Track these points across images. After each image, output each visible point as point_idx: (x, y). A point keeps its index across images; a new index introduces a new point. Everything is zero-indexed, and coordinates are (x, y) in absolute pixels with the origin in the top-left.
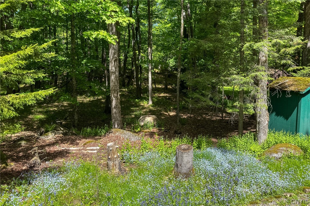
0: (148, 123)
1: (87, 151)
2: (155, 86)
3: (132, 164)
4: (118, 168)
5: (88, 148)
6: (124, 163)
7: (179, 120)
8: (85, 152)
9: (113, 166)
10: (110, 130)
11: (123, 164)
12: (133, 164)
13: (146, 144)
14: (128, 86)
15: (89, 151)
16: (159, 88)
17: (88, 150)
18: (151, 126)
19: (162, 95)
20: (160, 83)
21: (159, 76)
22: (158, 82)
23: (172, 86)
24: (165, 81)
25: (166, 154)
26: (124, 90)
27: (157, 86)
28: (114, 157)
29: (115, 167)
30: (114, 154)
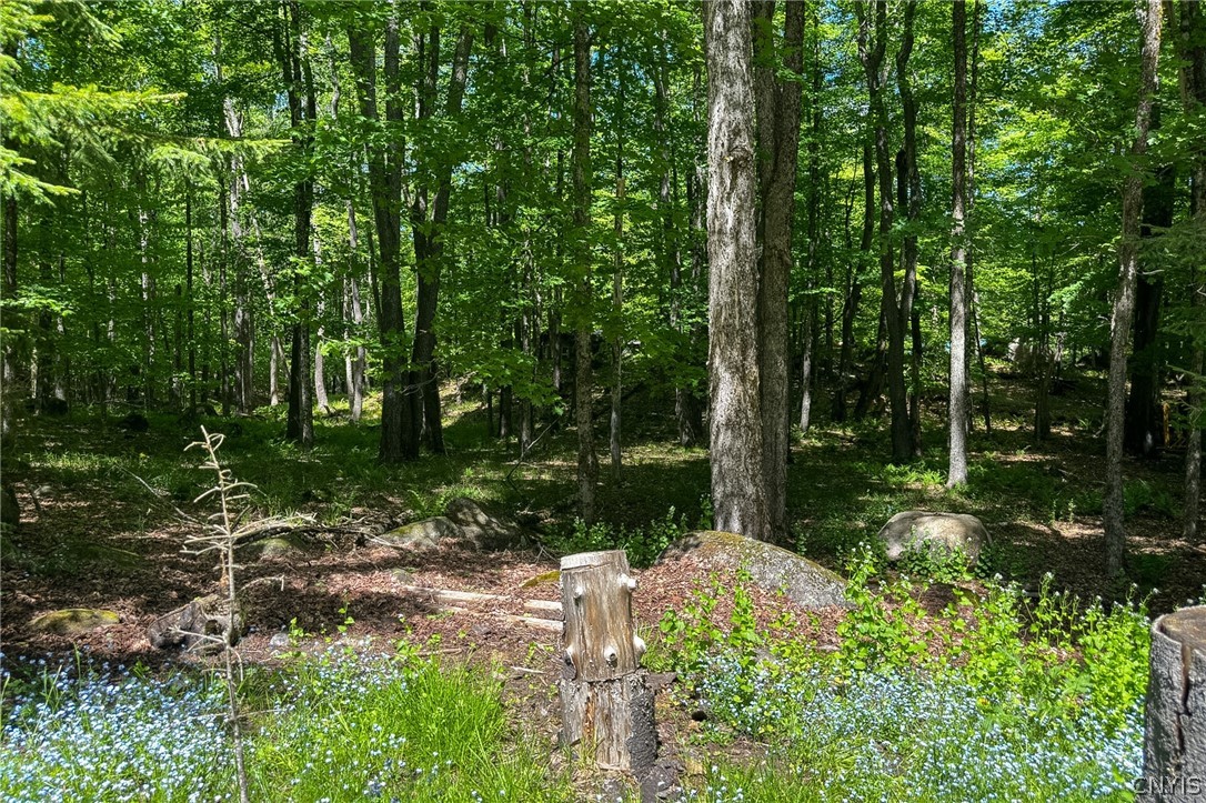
0: (928, 547)
1: (519, 618)
2: (987, 423)
3: (751, 737)
4: (623, 739)
5: (534, 604)
6: (699, 717)
7: (1119, 554)
8: (511, 620)
9: (592, 724)
10: (692, 535)
11: (694, 723)
12: (761, 738)
13: (883, 625)
14: (858, 420)
15: (532, 621)
16: (1006, 432)
17: (529, 611)
18: (947, 566)
19: (1021, 456)
20: (1012, 413)
21: (1007, 390)
22: (1002, 411)
23: (1076, 428)
24: (1035, 408)
25: (1031, 710)
26: (840, 432)
27: (998, 425)
28: (596, 652)
29: (600, 733)
30: (601, 634)
